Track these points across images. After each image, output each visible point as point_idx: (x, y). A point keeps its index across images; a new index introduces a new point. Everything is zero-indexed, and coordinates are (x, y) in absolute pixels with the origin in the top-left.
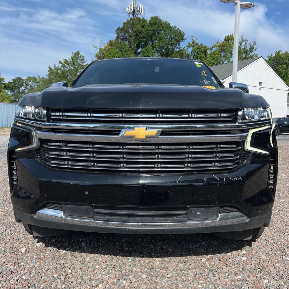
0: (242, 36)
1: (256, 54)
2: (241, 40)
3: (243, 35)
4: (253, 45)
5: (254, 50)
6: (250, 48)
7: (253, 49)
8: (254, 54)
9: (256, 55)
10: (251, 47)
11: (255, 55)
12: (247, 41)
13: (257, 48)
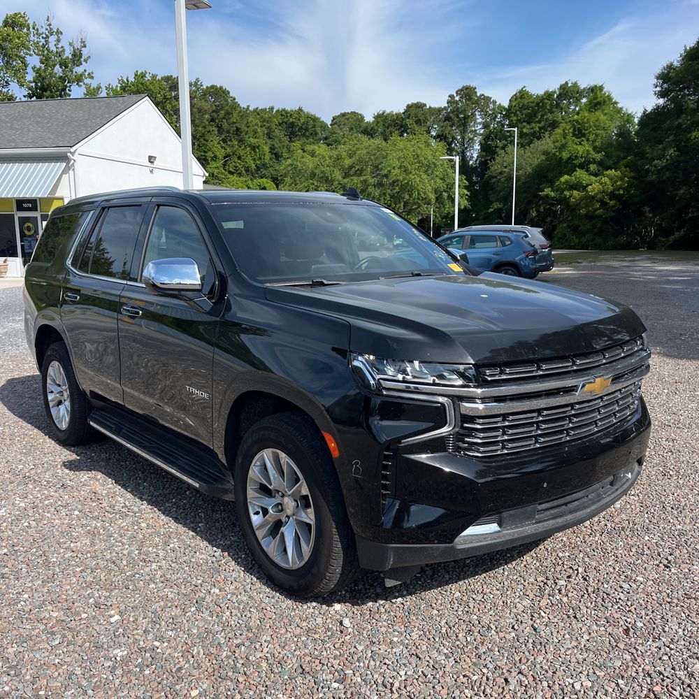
0: (48, 20)
1: (90, 72)
2: (47, 29)
3: (51, 19)
4: (79, 47)
5: (82, 60)
6: (74, 55)
7: (81, 57)
8: (85, 71)
9: (89, 74)
10: (74, 51)
11: (87, 74)
12: (61, 33)
13: (89, 57)
